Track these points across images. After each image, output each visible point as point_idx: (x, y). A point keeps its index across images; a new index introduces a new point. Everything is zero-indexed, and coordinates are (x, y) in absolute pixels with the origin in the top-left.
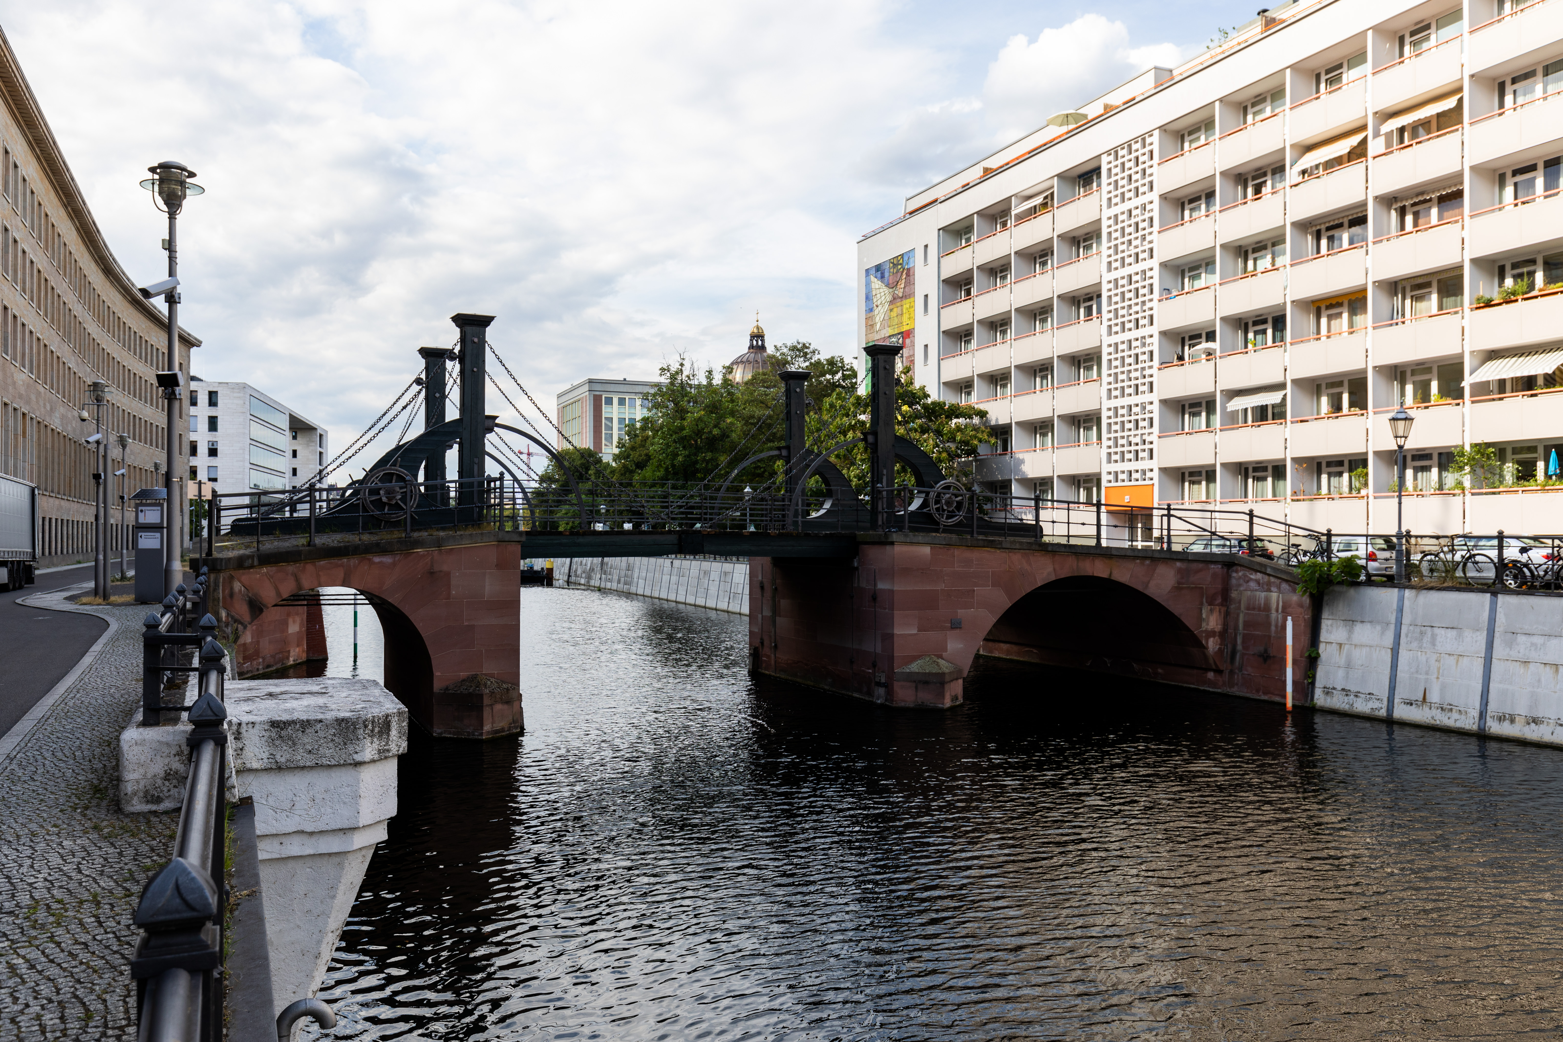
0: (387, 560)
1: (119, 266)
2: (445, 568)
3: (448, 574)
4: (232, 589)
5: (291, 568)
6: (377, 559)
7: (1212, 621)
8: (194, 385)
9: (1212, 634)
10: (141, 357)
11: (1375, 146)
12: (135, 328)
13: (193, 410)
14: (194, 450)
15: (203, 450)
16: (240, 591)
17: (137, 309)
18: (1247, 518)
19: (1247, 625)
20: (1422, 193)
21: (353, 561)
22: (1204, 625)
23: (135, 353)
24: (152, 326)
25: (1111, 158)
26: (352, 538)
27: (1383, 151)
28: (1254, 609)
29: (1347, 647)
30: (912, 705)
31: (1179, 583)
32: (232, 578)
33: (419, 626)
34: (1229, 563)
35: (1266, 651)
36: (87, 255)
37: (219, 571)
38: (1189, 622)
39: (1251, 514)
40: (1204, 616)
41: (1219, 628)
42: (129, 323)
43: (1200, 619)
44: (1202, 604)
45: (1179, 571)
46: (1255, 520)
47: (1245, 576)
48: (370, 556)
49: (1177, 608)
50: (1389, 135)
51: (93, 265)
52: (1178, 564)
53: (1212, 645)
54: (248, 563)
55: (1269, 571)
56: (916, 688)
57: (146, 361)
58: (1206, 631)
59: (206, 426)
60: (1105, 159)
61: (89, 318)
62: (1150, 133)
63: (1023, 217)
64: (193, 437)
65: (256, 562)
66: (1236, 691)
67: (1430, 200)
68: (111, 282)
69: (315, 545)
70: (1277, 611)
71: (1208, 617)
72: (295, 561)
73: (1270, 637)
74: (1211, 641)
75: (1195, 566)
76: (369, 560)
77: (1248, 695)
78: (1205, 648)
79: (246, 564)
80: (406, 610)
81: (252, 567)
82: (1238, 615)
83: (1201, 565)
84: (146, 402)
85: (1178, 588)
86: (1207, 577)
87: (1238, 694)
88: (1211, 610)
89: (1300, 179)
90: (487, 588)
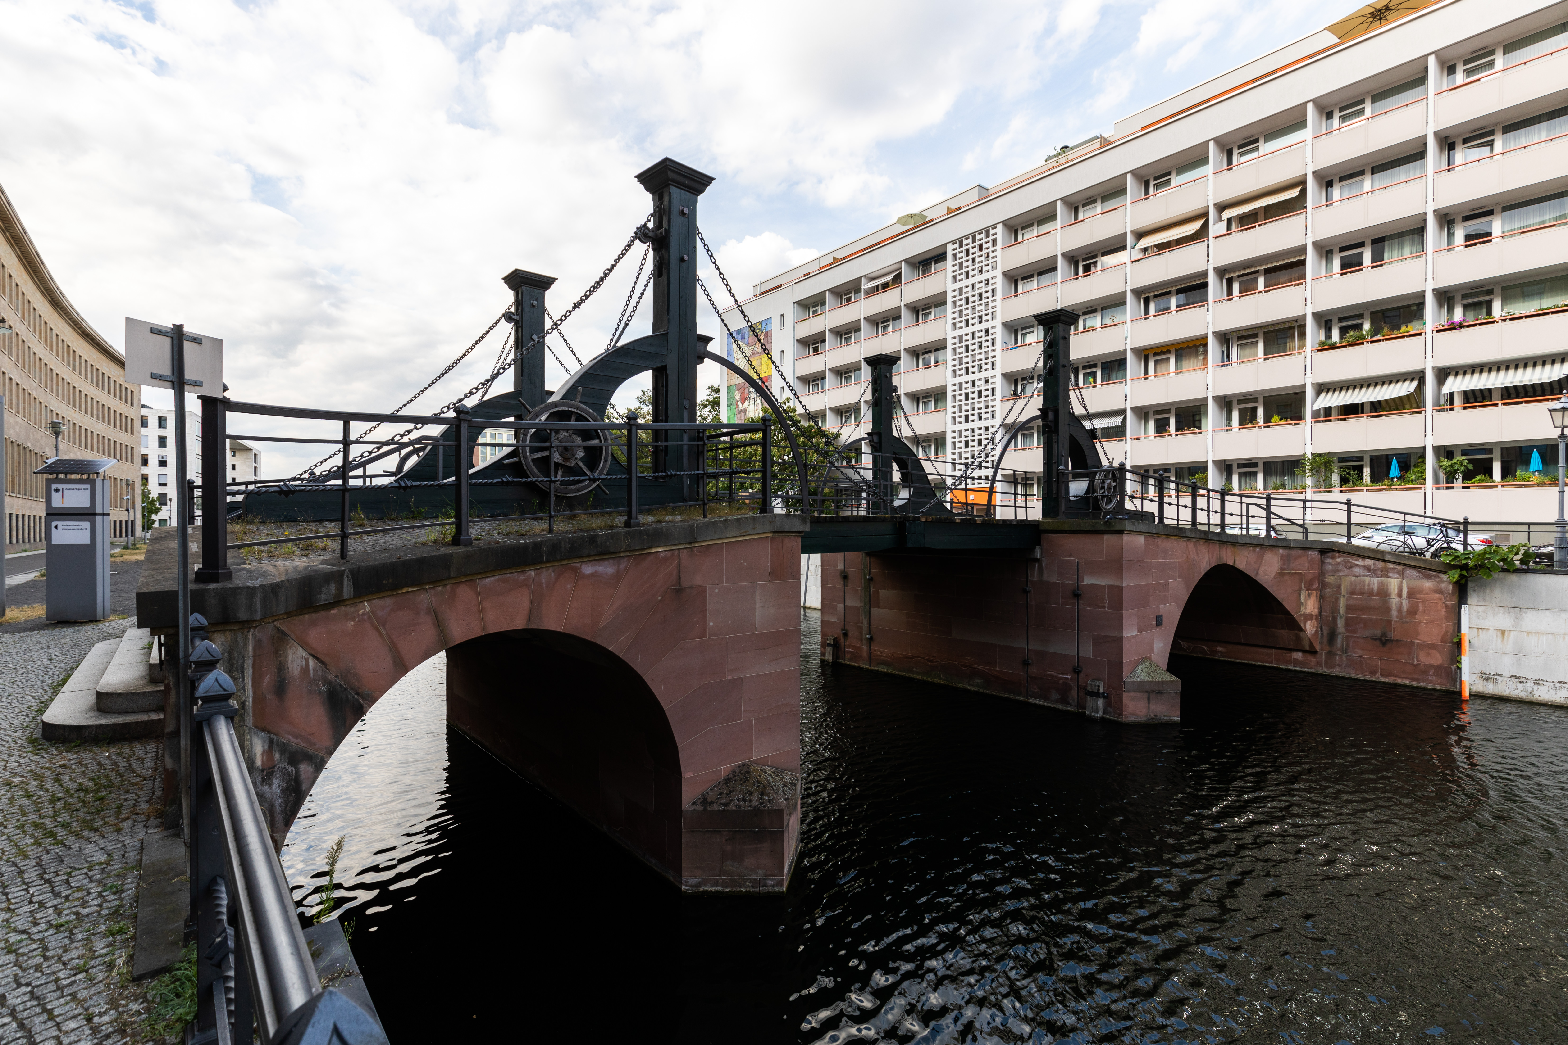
0: (606, 569)
1: (67, 300)
2: (698, 581)
3: (702, 592)
4: (281, 668)
5: (425, 598)
6: (588, 569)
7: (1310, 605)
8: (144, 412)
9: (1309, 617)
10: (92, 382)
11: (1216, 228)
12: (85, 356)
13: (144, 431)
14: (145, 462)
15: (153, 461)
16: (305, 670)
17: (87, 341)
18: (1345, 507)
19: (1349, 608)
20: (1250, 267)
21: (547, 575)
22: (1302, 608)
23: (86, 378)
24: (103, 357)
25: (957, 246)
26: (536, 528)
27: (1225, 232)
28: (1362, 593)
29: (1512, 634)
30: (1143, 719)
31: (1282, 569)
32: (281, 639)
33: (659, 690)
34: (1327, 550)
35: (1384, 634)
36: (30, 284)
37: (246, 625)
38: (1289, 606)
39: (1349, 503)
40: (1302, 600)
41: (1315, 611)
42: (79, 352)
43: (1299, 604)
44: (1300, 589)
45: (1282, 557)
46: (1353, 508)
47: (1346, 562)
48: (575, 563)
49: (1280, 593)
50: (1229, 221)
51: (38, 295)
52: (1281, 551)
53: (1310, 628)
54: (327, 594)
55: (1387, 557)
56: (1149, 699)
57: (97, 385)
58: (1304, 615)
59: (157, 443)
60: (950, 247)
61: (36, 341)
62: (994, 227)
63: (872, 292)
64: (144, 451)
65: (347, 590)
66: (1337, 671)
67: (1257, 272)
68: (60, 314)
69: (469, 543)
70: (1400, 595)
71: (1306, 601)
72: (435, 582)
73: (1389, 622)
74: (1309, 623)
75: (1295, 552)
76: (575, 570)
77: (1357, 676)
78: (1302, 630)
79: (324, 597)
80: (638, 664)
81: (338, 602)
82: (1337, 600)
83: (1300, 552)
84: (98, 418)
85: (1281, 574)
86: (1306, 562)
87: (1340, 674)
88: (1309, 595)
89: (1141, 256)
90: (758, 612)
